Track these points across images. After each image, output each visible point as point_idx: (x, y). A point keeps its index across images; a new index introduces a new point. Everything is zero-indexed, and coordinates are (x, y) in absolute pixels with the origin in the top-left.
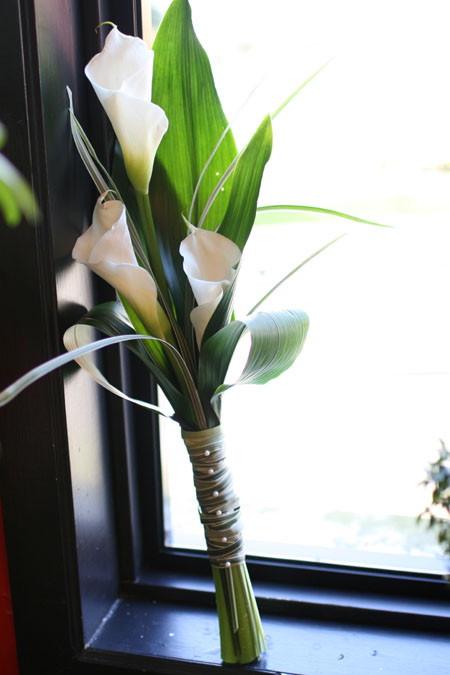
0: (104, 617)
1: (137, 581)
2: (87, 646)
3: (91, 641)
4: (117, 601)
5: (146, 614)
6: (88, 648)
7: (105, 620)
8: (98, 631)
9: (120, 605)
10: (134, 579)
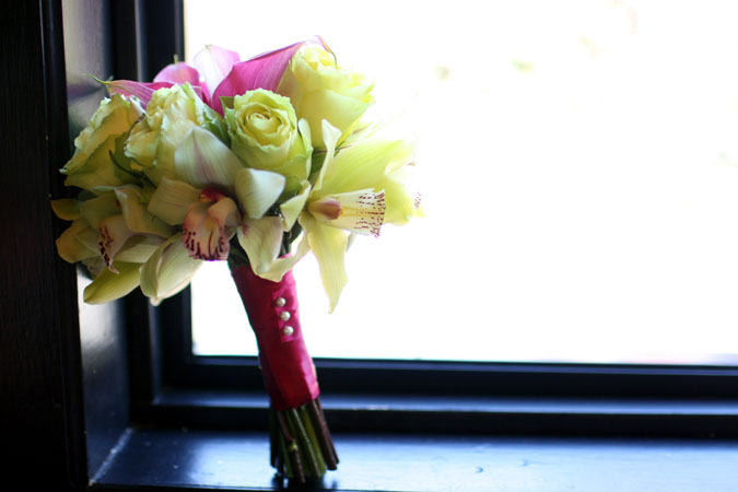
0: (112, 447)
1: (157, 401)
2: (92, 481)
3: (98, 476)
4: (129, 431)
5: (175, 443)
6: (94, 485)
7: (114, 451)
8: (105, 464)
9: (133, 437)
10: (152, 398)
